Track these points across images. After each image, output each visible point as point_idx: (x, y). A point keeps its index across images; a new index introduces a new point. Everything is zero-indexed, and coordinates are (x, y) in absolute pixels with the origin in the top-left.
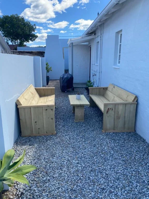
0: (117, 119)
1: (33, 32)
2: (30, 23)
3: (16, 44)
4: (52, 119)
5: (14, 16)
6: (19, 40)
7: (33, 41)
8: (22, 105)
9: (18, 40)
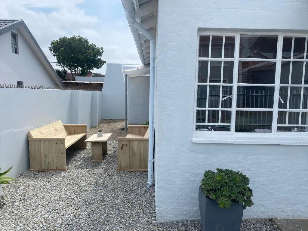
0: (133, 156)
1: (99, 57)
2: (95, 46)
3: (76, 72)
4: (62, 153)
5: (76, 38)
6: (81, 68)
7: (98, 69)
8: (33, 137)
9: (79, 68)
